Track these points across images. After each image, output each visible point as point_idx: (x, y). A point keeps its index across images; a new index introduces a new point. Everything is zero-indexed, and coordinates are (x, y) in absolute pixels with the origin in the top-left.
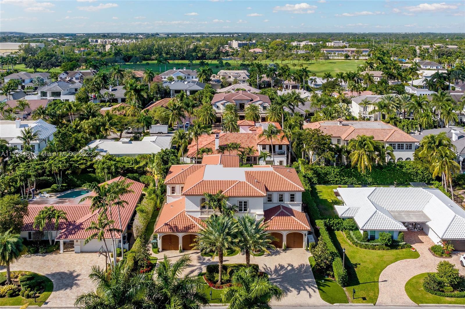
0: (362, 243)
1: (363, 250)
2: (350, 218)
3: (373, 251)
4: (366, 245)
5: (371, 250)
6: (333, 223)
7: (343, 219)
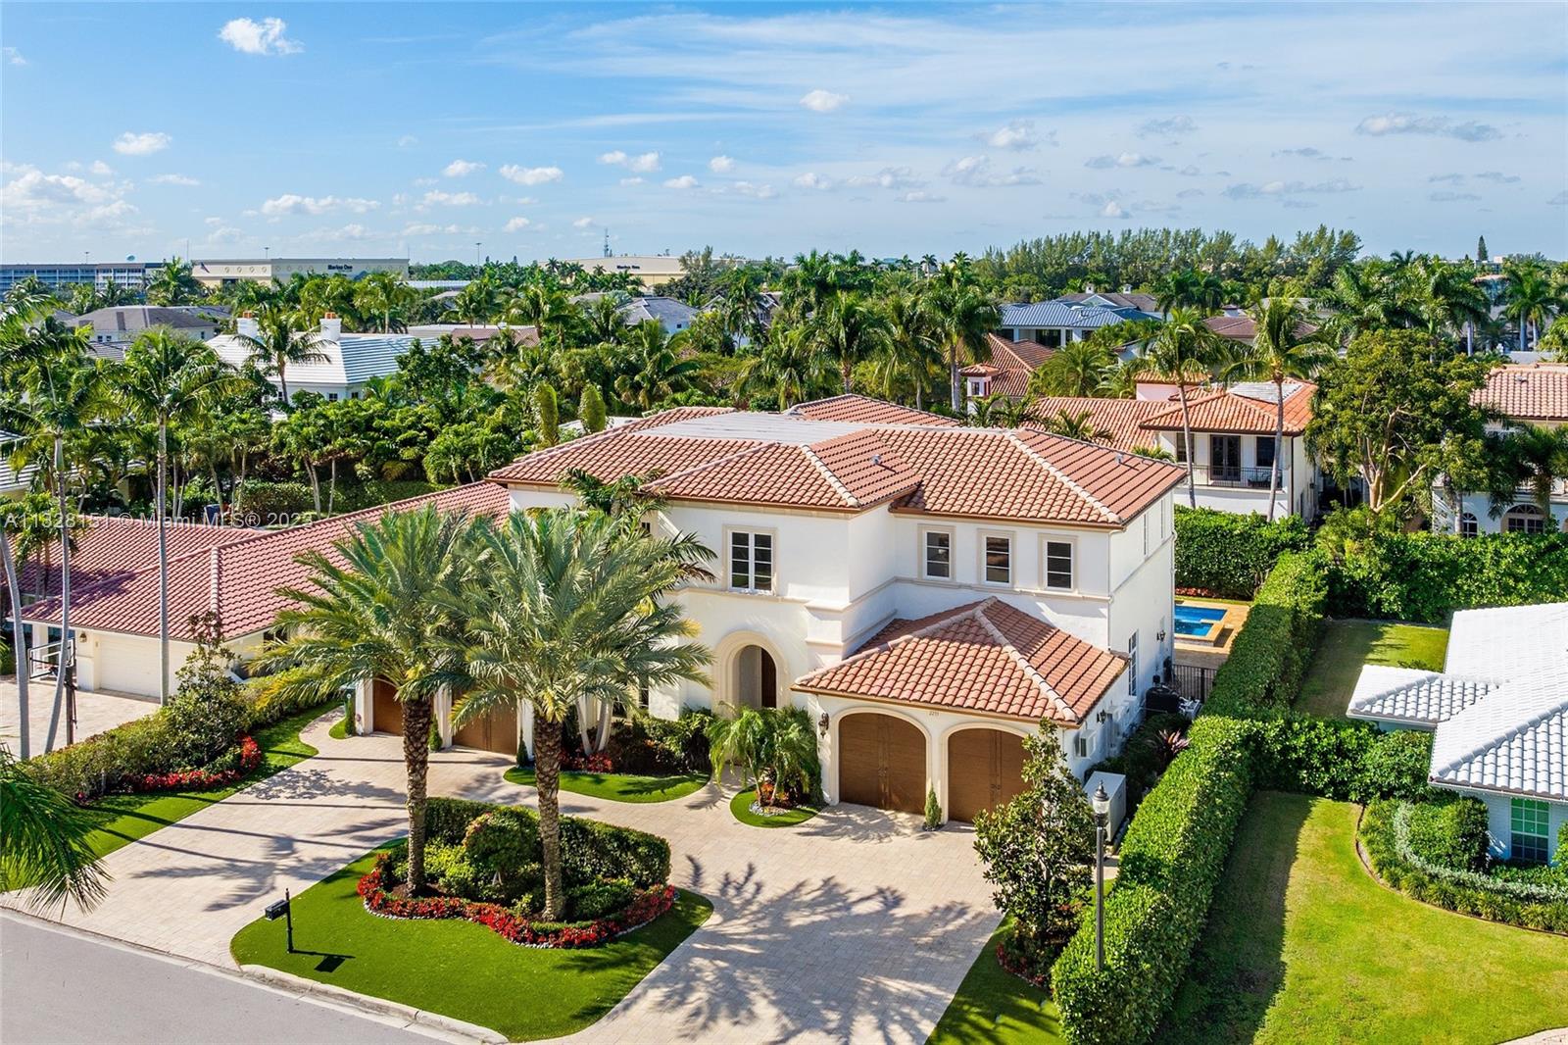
0: (1433, 869)
1: (1433, 910)
2: (1414, 729)
3: (1499, 928)
4: (1459, 884)
5: (1484, 925)
6: (1310, 746)
7: (1377, 731)
